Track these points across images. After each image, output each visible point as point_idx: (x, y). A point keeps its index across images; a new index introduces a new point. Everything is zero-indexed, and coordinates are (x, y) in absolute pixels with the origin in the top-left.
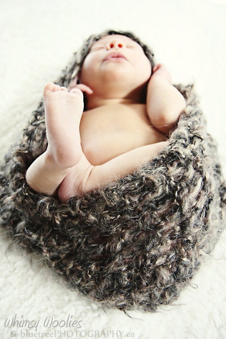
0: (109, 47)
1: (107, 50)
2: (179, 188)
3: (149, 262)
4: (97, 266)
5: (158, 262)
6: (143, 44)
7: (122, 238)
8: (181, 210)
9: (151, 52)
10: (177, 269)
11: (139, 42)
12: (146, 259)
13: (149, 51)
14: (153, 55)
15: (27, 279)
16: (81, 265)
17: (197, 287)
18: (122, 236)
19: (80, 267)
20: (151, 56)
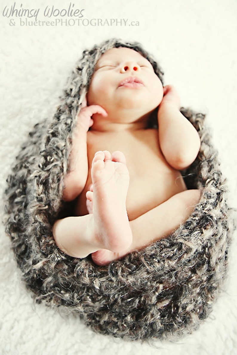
0: (123, 70)
1: (121, 73)
2: (209, 245)
3: (180, 310)
4: (132, 317)
5: (188, 309)
6: (152, 60)
7: (157, 291)
8: (209, 262)
9: (161, 70)
10: (203, 311)
11: (148, 59)
12: (178, 308)
13: (159, 70)
14: (163, 74)
15: (48, 319)
16: (117, 317)
17: (214, 318)
18: (157, 289)
19: (116, 319)
20: (161, 75)
